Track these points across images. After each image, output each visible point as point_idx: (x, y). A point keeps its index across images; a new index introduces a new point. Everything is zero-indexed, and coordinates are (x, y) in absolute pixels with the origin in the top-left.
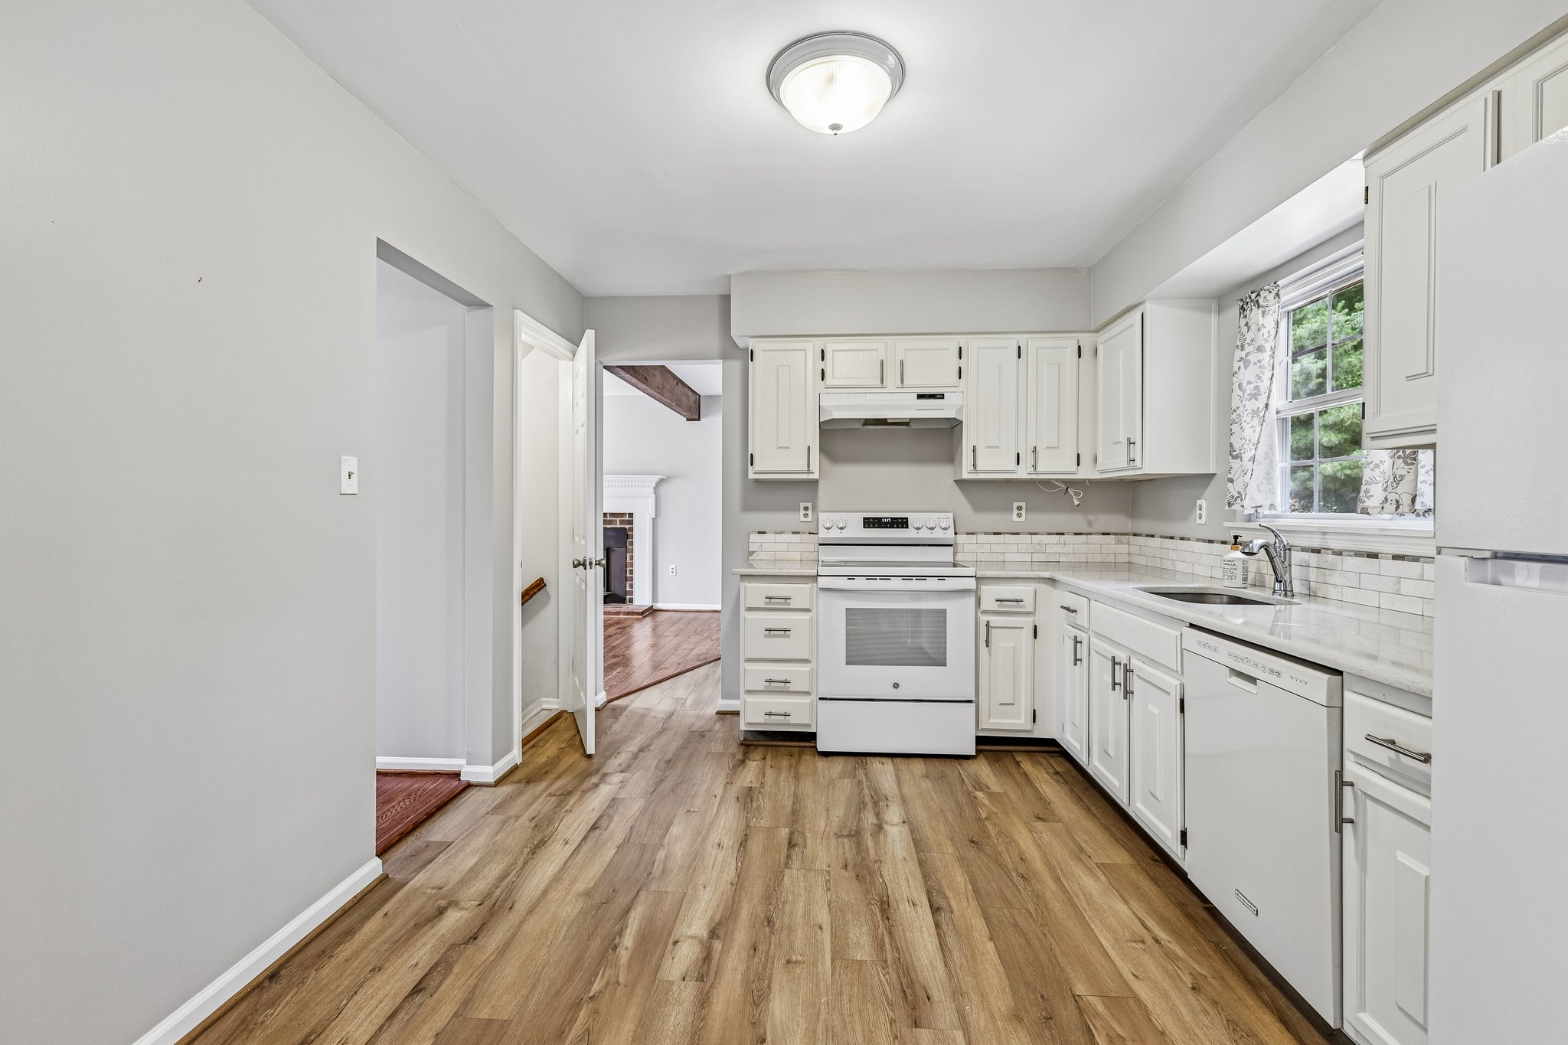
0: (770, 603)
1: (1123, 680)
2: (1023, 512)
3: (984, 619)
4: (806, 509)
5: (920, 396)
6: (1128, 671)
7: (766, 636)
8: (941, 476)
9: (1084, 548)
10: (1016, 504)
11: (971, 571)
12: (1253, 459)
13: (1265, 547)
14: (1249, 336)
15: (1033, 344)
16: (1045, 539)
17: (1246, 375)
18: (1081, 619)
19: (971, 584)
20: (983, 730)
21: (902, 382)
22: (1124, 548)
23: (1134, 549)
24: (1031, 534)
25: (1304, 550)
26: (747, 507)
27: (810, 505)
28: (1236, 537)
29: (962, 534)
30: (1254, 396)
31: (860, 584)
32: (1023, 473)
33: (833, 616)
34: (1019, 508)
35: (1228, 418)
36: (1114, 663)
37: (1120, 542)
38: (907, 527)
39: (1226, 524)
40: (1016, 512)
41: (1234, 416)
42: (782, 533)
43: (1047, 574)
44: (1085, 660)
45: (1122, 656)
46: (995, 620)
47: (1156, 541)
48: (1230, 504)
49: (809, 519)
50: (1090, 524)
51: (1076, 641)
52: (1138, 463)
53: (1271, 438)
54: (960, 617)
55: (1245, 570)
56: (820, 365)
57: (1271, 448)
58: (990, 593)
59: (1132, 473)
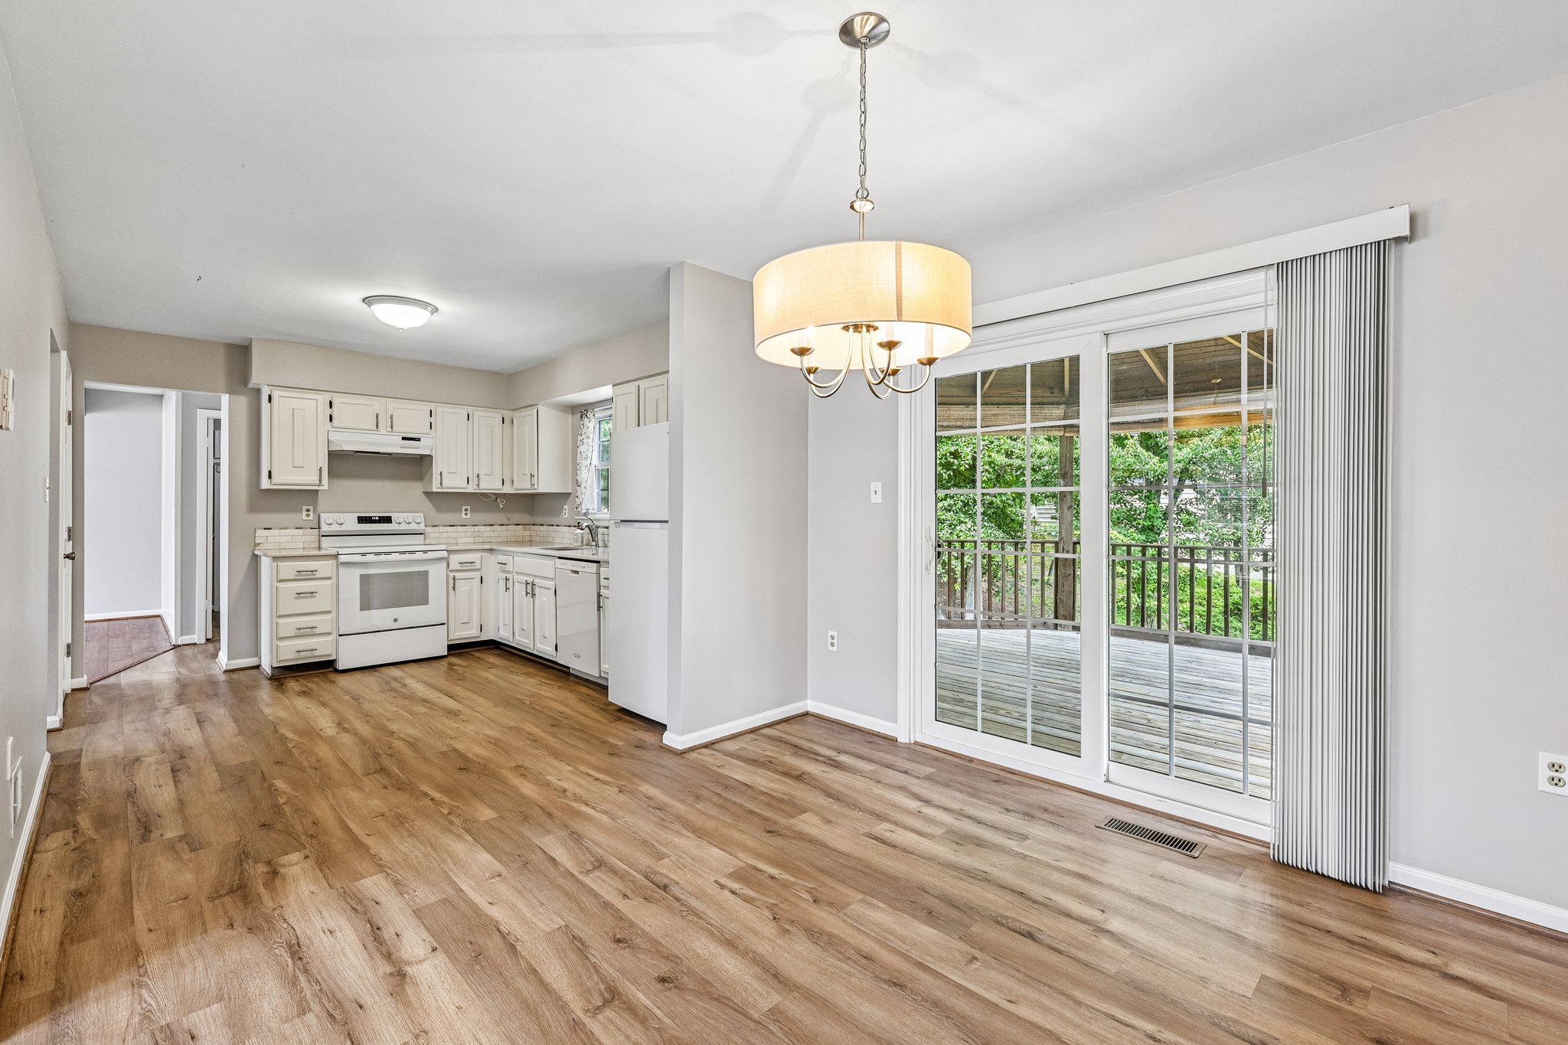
0: (299, 575)
1: (531, 590)
2: (469, 512)
3: (452, 575)
4: (308, 510)
5: (404, 439)
6: (533, 585)
7: (296, 598)
8: (415, 489)
9: (506, 533)
10: (464, 508)
11: (444, 547)
12: (585, 488)
13: (588, 526)
14: (584, 431)
15: (478, 414)
16: (483, 528)
17: (582, 448)
18: (509, 568)
19: (445, 554)
20: (451, 640)
21: (392, 429)
22: (527, 533)
23: (533, 533)
24: (474, 526)
25: (603, 527)
26: (253, 508)
27: (311, 508)
28: (579, 523)
29: (429, 526)
30: (586, 459)
31: (370, 558)
32: (471, 489)
33: (351, 581)
34: (466, 510)
35: (575, 468)
36: (527, 584)
37: (525, 530)
38: (391, 522)
39: (576, 517)
40: (464, 512)
41: (578, 467)
42: (286, 529)
43: (488, 547)
44: (511, 590)
45: (530, 580)
46: (458, 575)
47: (544, 528)
48: (577, 508)
49: (311, 518)
50: (508, 519)
51: (507, 579)
52: (536, 487)
53: (592, 478)
54: (437, 577)
55: (582, 538)
56: (329, 411)
57: (593, 482)
58: (455, 560)
59: (532, 491)
